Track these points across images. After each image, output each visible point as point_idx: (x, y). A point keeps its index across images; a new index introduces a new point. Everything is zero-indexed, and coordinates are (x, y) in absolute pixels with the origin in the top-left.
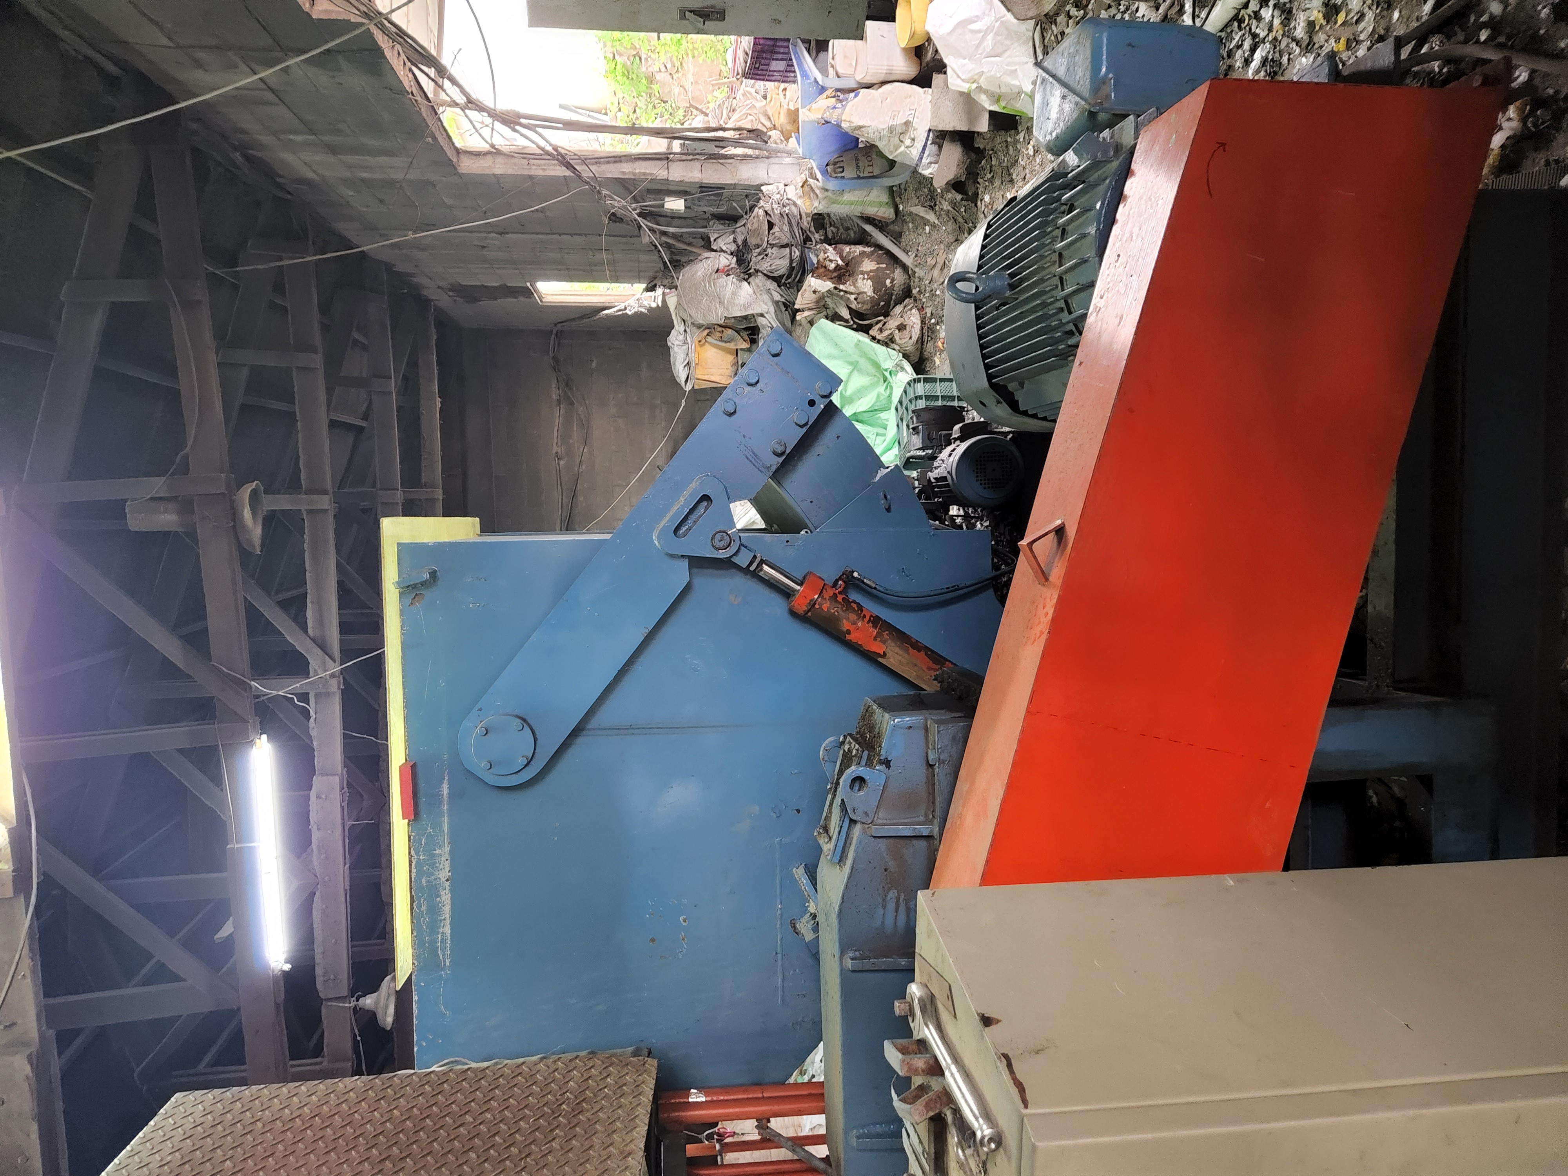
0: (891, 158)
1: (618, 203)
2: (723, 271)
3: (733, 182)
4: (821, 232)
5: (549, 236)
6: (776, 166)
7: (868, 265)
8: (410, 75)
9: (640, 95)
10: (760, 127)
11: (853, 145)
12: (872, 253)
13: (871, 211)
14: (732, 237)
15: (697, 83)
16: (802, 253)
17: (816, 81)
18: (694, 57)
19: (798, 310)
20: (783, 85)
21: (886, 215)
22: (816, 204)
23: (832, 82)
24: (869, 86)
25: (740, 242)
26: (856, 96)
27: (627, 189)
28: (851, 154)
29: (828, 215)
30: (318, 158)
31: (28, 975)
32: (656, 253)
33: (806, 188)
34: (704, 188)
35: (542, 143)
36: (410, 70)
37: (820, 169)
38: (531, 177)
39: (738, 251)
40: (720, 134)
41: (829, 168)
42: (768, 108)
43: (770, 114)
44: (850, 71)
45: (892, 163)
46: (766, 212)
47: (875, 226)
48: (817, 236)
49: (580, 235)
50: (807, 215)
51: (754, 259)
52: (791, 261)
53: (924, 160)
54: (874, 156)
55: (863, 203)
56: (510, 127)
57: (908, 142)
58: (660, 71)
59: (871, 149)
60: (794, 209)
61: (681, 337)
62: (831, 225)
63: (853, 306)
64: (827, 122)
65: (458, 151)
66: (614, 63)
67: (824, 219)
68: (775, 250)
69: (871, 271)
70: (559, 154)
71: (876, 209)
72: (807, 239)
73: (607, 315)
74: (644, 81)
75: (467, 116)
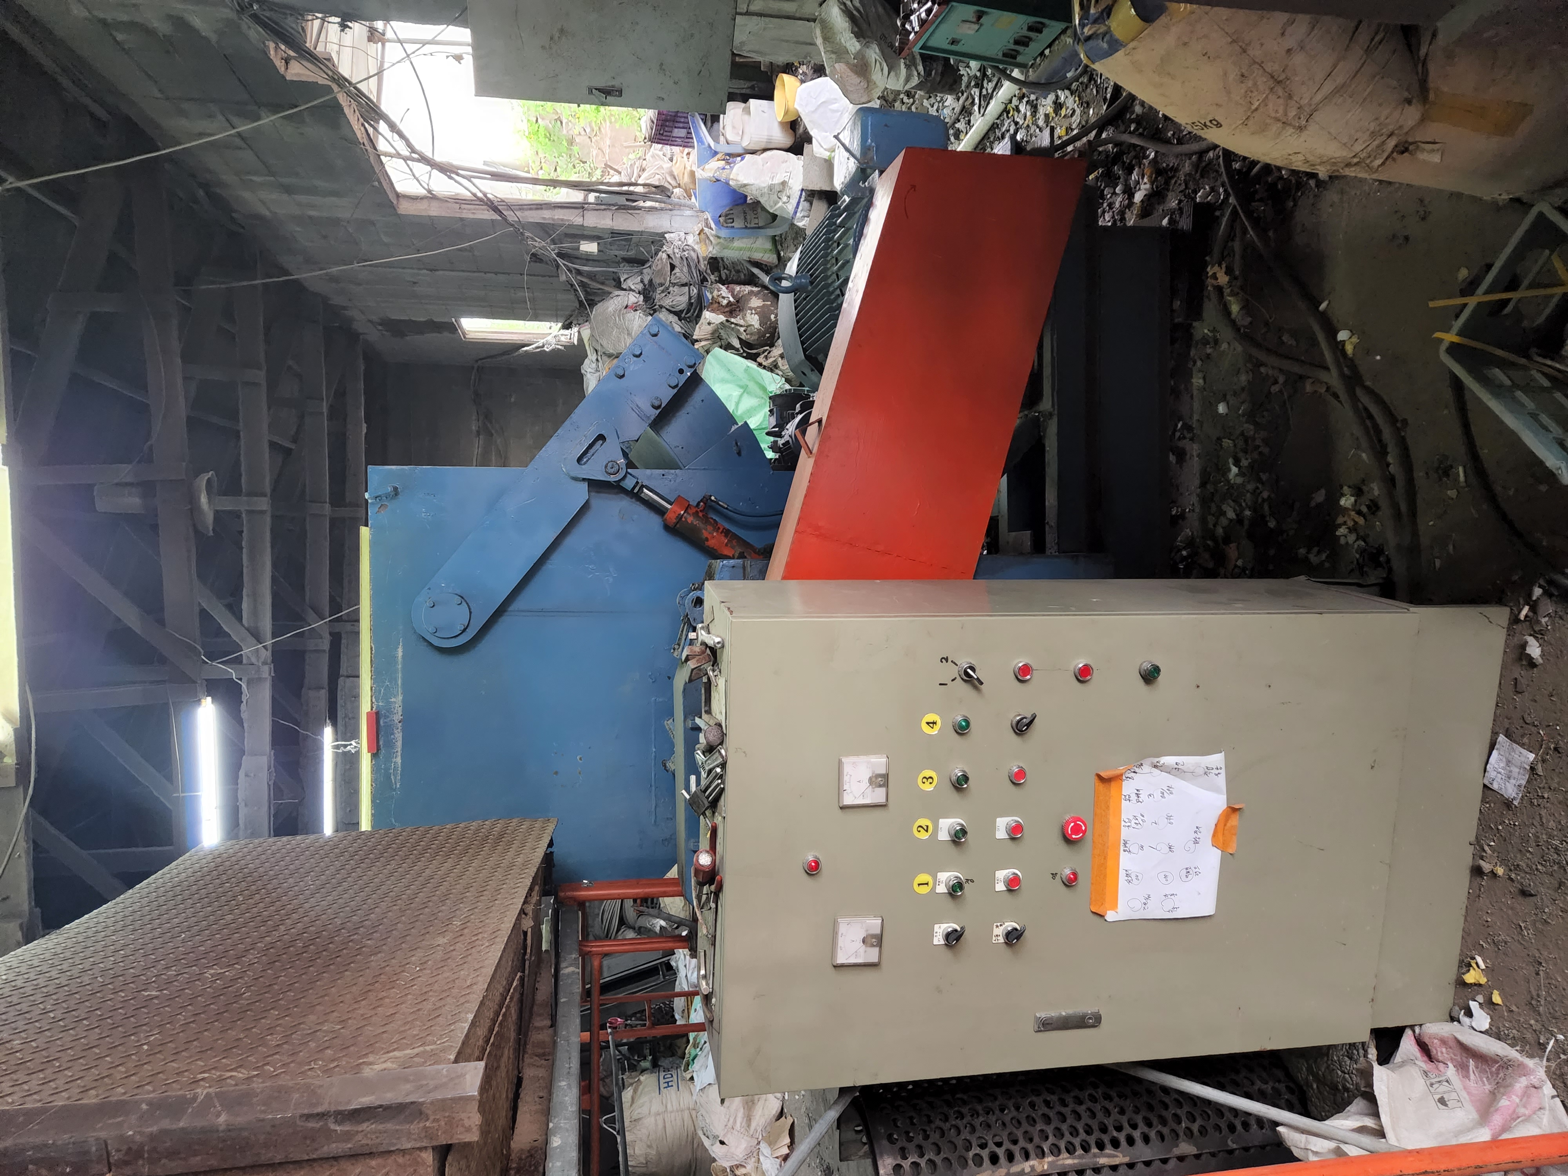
0: (771, 211)
1: (538, 244)
2: (631, 307)
3: (640, 230)
4: (716, 274)
5: (476, 274)
6: (679, 217)
7: (756, 302)
8: (362, 129)
9: (560, 155)
10: (667, 185)
11: (742, 201)
12: (759, 292)
13: (757, 256)
14: (639, 278)
15: (613, 146)
16: (699, 290)
17: (709, 146)
18: (611, 122)
19: (697, 341)
20: (687, 150)
21: (770, 260)
22: (711, 249)
23: (723, 148)
24: (753, 152)
25: (646, 282)
26: (742, 159)
27: (547, 233)
28: (740, 208)
29: (722, 259)
30: (275, 196)
31: (23, 855)
32: (573, 292)
33: (702, 235)
34: (614, 233)
35: (475, 190)
36: (363, 125)
37: (713, 220)
38: (462, 219)
39: (645, 289)
40: (632, 188)
41: (722, 219)
42: (674, 169)
43: (676, 174)
44: (737, 139)
45: (774, 217)
46: (669, 256)
47: (762, 269)
48: (712, 277)
49: (504, 273)
50: (704, 258)
51: (658, 296)
52: (690, 298)
53: (798, 214)
54: (759, 210)
55: (750, 249)
56: (446, 175)
57: (785, 199)
58: (580, 134)
59: (757, 204)
60: (692, 253)
61: (594, 365)
62: (724, 268)
63: (743, 337)
64: (718, 180)
65: (398, 195)
66: (537, 125)
67: (718, 262)
68: (676, 289)
69: (758, 307)
70: (488, 199)
71: (761, 255)
72: (704, 280)
73: (526, 351)
74: (565, 143)
75: (408, 166)
